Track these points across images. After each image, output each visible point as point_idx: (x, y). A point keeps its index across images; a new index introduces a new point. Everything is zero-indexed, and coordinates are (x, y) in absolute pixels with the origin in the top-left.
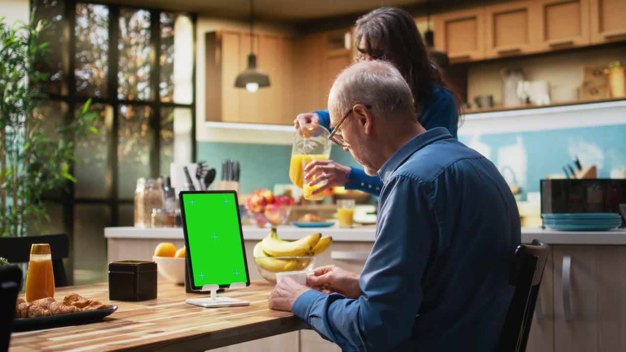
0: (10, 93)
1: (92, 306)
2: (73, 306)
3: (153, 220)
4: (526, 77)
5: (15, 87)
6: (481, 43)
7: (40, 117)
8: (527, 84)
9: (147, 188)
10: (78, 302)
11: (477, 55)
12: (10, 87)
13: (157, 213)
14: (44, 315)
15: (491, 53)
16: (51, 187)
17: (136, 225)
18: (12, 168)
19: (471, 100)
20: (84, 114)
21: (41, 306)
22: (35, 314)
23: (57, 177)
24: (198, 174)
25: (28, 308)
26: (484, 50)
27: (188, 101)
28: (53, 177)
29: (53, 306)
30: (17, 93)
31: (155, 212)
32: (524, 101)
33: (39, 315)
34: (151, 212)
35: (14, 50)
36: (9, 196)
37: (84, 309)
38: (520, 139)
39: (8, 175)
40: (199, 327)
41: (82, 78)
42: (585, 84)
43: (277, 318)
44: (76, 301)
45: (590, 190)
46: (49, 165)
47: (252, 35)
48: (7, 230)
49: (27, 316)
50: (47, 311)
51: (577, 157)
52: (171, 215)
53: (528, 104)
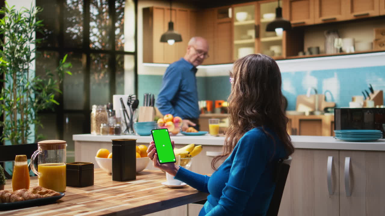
0: (18, 51)
1: (49, 194)
2: (37, 194)
3: (101, 131)
4: (340, 36)
5: (21, 48)
6: (312, 15)
7: (48, 57)
8: (340, 40)
9: (97, 111)
10: (41, 191)
11: (310, 22)
12: (18, 47)
13: (104, 126)
14: (19, 201)
15: (318, 21)
16: (44, 108)
17: (91, 133)
18: (20, 96)
19: (306, 50)
20: (63, 64)
21: (18, 195)
22: (14, 200)
23: (47, 101)
24: (129, 102)
25: (10, 196)
26: (313, 19)
27: (132, 50)
28: (44, 102)
29: (25, 194)
30: (22, 51)
31: (102, 126)
32: (339, 50)
33: (17, 200)
34: (100, 126)
35: (21, 25)
36: (19, 113)
37: (44, 196)
38: (336, 74)
39: (18, 101)
40: (110, 208)
41: (74, 32)
42: (376, 40)
43: (159, 201)
44: (40, 190)
45: (366, 114)
46: (43, 95)
47: (171, 10)
48: (17, 134)
49: (9, 201)
50: (21, 198)
51: (370, 85)
52: (112, 127)
53: (341, 52)
